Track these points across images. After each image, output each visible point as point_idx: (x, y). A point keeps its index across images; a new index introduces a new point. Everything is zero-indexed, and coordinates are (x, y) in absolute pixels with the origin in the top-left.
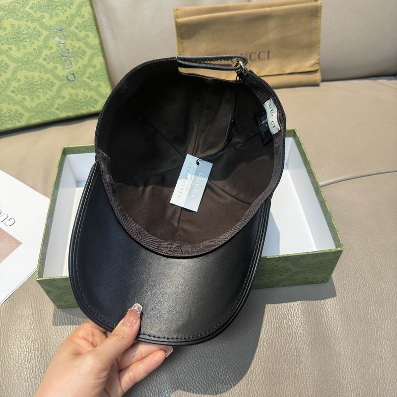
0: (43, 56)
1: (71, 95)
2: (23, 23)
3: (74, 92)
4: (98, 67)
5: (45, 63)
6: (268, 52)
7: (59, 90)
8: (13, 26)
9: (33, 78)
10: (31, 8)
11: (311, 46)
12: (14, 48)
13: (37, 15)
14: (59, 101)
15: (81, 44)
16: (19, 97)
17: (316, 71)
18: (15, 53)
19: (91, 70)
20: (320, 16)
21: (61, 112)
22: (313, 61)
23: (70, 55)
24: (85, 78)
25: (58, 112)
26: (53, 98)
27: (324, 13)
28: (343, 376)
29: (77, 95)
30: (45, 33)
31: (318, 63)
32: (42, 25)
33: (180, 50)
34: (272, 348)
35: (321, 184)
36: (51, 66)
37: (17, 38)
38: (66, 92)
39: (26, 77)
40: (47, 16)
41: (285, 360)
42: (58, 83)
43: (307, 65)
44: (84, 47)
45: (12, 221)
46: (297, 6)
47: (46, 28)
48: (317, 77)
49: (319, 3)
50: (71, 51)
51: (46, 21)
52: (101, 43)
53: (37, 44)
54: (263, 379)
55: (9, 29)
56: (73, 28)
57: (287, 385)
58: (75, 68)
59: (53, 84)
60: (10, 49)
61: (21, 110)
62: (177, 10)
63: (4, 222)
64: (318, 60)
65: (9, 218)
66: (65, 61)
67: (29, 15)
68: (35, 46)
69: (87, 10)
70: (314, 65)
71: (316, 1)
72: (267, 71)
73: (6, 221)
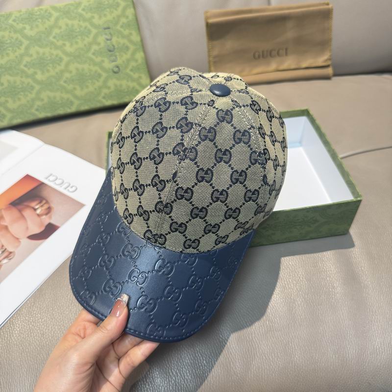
0: (92, 50)
1: (116, 85)
2: (76, 22)
3: (118, 83)
4: (140, 61)
5: (94, 57)
6: (286, 49)
7: (105, 81)
8: (67, 25)
9: (83, 70)
10: (83, 10)
11: (324, 44)
12: (68, 44)
13: (89, 15)
14: (105, 91)
15: (125, 41)
16: (70, 87)
17: (327, 66)
18: (68, 48)
19: (133, 64)
20: (332, 18)
21: (107, 101)
22: (326, 57)
23: (116, 50)
24: (128, 71)
25: (104, 101)
26: (100, 88)
27: (336, 16)
28: (372, 304)
29: (121, 86)
30: (94, 31)
31: (329, 59)
32: (93, 25)
33: (210, 48)
34: (310, 282)
35: (340, 156)
36: (98, 59)
37: (70, 35)
38: (111, 83)
39: (77, 69)
40: (96, 16)
41: (322, 292)
42: (104, 75)
43: (321, 60)
44: (127, 43)
45: (74, 189)
46: (311, 9)
47: (95, 27)
48: (330, 71)
49: (330, 6)
50: (116, 47)
51: (96, 21)
52: (142, 40)
53: (88, 40)
54: (305, 306)
55: (64, 27)
56: (118, 27)
57: (325, 312)
58: (119, 62)
59: (100, 76)
60: (64, 45)
61: (72, 98)
62: (206, 12)
63: (67, 189)
64: (330, 56)
65: (71, 186)
66: (111, 56)
67: (81, 15)
68: (86, 42)
69: (130, 12)
70: (326, 60)
71: (328, 4)
72: (285, 66)
73: (69, 188)
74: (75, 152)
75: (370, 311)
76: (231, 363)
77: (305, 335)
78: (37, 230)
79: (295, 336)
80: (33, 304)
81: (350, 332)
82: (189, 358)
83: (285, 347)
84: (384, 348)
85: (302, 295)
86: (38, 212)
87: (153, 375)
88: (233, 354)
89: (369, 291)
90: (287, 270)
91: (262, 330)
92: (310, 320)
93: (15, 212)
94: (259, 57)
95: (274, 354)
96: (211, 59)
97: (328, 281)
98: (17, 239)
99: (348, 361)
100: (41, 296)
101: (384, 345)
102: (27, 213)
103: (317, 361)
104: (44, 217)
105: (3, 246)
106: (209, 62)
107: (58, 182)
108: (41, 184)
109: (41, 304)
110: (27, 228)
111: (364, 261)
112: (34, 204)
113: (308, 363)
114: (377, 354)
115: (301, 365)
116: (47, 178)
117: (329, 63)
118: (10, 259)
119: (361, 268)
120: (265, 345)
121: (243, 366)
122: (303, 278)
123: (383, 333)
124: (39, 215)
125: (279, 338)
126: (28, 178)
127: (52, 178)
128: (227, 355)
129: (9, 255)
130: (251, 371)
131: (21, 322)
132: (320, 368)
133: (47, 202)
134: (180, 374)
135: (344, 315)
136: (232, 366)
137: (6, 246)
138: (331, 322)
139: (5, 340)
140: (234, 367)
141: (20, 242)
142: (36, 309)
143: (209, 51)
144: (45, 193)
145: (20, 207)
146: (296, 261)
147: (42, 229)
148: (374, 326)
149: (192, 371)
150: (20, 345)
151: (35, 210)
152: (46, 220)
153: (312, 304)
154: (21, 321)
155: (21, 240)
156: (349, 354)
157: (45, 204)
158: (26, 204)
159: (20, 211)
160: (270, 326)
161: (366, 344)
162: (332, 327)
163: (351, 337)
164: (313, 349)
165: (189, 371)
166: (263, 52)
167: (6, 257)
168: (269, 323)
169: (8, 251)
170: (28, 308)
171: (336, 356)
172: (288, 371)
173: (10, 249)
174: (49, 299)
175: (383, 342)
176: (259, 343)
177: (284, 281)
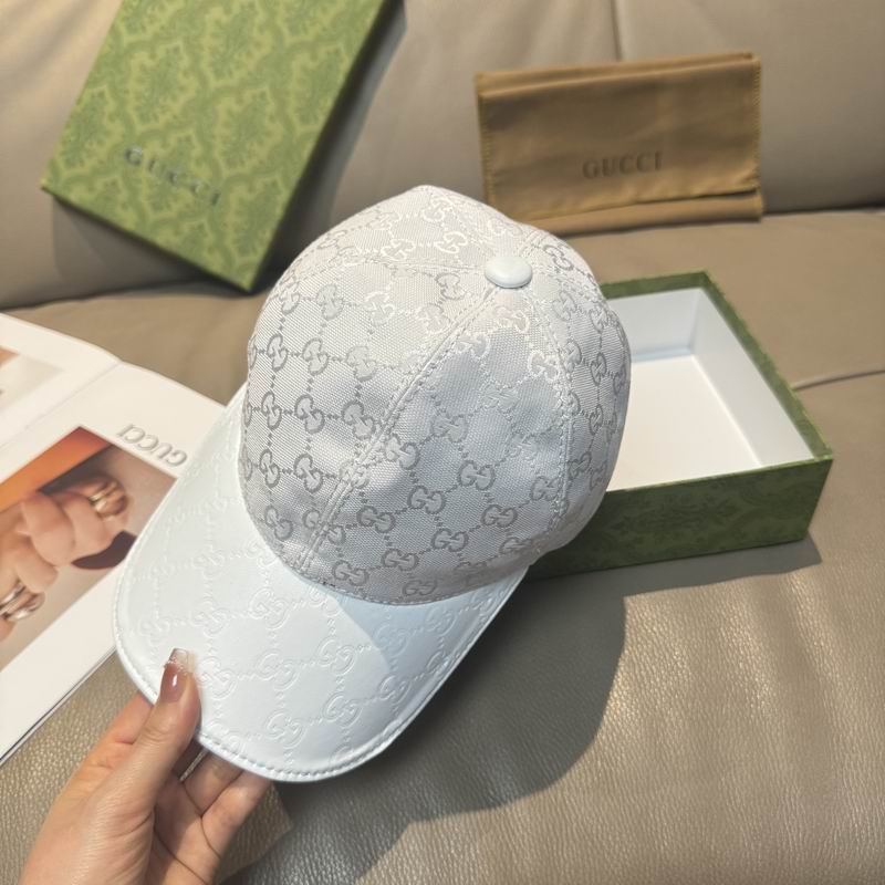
6: (658, 155)
11: (741, 143)
17: (750, 193)
20: (758, 86)
22: (746, 172)
27: (766, 80)
28: (843, 726)
31: (756, 177)
33: (487, 154)
34: (699, 673)
41: (728, 696)
43: (736, 179)
45: (179, 457)
46: (713, 66)
48: (756, 203)
49: (755, 60)
54: (687, 727)
57: (734, 741)
62: (479, 77)
63: (165, 458)
64: (757, 169)
65: (173, 451)
70: (747, 179)
71: (749, 56)
72: (655, 191)
73: (168, 456)
74: (185, 378)
75: (838, 741)
76: (514, 855)
77: (685, 795)
78: (93, 547)
79: (662, 797)
80: (74, 711)
81: (790, 789)
82: (417, 841)
83: (639, 822)
84: (872, 828)
85: (681, 702)
86: (99, 507)
87: (335, 877)
88: (517, 834)
89: (836, 695)
90: (647, 644)
91: (586, 781)
92: (697, 760)
93: (48, 508)
94: (596, 172)
95: (614, 837)
96: (489, 178)
97: (740, 670)
98: (51, 567)
99: (786, 858)
100: (93, 694)
101: (871, 822)
102: (75, 510)
103: (713, 855)
104: (111, 519)
105: (18, 581)
106: (486, 184)
107: (146, 442)
108: (109, 448)
109: (93, 711)
110: (73, 543)
111: (827, 627)
112: (90, 491)
113: (693, 858)
114: (856, 842)
115: (676, 864)
116: (121, 435)
117: (754, 184)
118: (34, 610)
119: (818, 642)
120: (594, 815)
121: (541, 862)
122: (683, 664)
123: (869, 794)
124: (100, 515)
125: (624, 801)
126: (81, 434)
127: (132, 435)
128: (503, 837)
129: (31, 601)
130: (559, 875)
131: (45, 752)
132: (720, 873)
133: (120, 487)
134: (396, 875)
135: (778, 749)
136: (516, 862)
137: (25, 582)
138: (746, 765)
139: (8, 790)
140: (519, 865)
141: (56, 572)
142: (81, 723)
143: (485, 162)
144: (117, 467)
145: (60, 497)
146: (667, 623)
147: (106, 544)
148: (847, 776)
149: (424, 870)
150: (40, 804)
151: (93, 503)
152: (115, 525)
153: (701, 722)
154: (46, 748)
155: (58, 569)
156: (788, 843)
157: (115, 489)
158: (73, 489)
159: (60, 505)
160: (605, 771)
161: (830, 818)
162: (749, 776)
163: (792, 800)
164: (704, 826)
165: (417, 871)
166: (605, 161)
167: (24, 606)
168: (602, 765)
169: (29, 592)
170: (63, 721)
171: (757, 846)
172: (645, 877)
173: (34, 588)
174: (109, 703)
175: (870, 815)
176: (579, 810)
177: (640, 670)
